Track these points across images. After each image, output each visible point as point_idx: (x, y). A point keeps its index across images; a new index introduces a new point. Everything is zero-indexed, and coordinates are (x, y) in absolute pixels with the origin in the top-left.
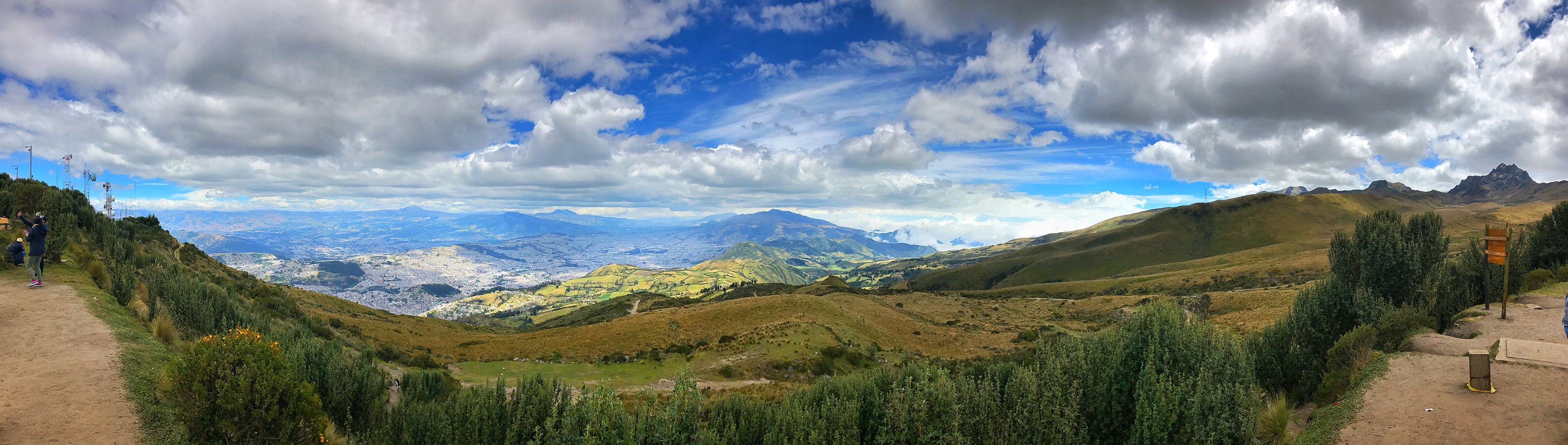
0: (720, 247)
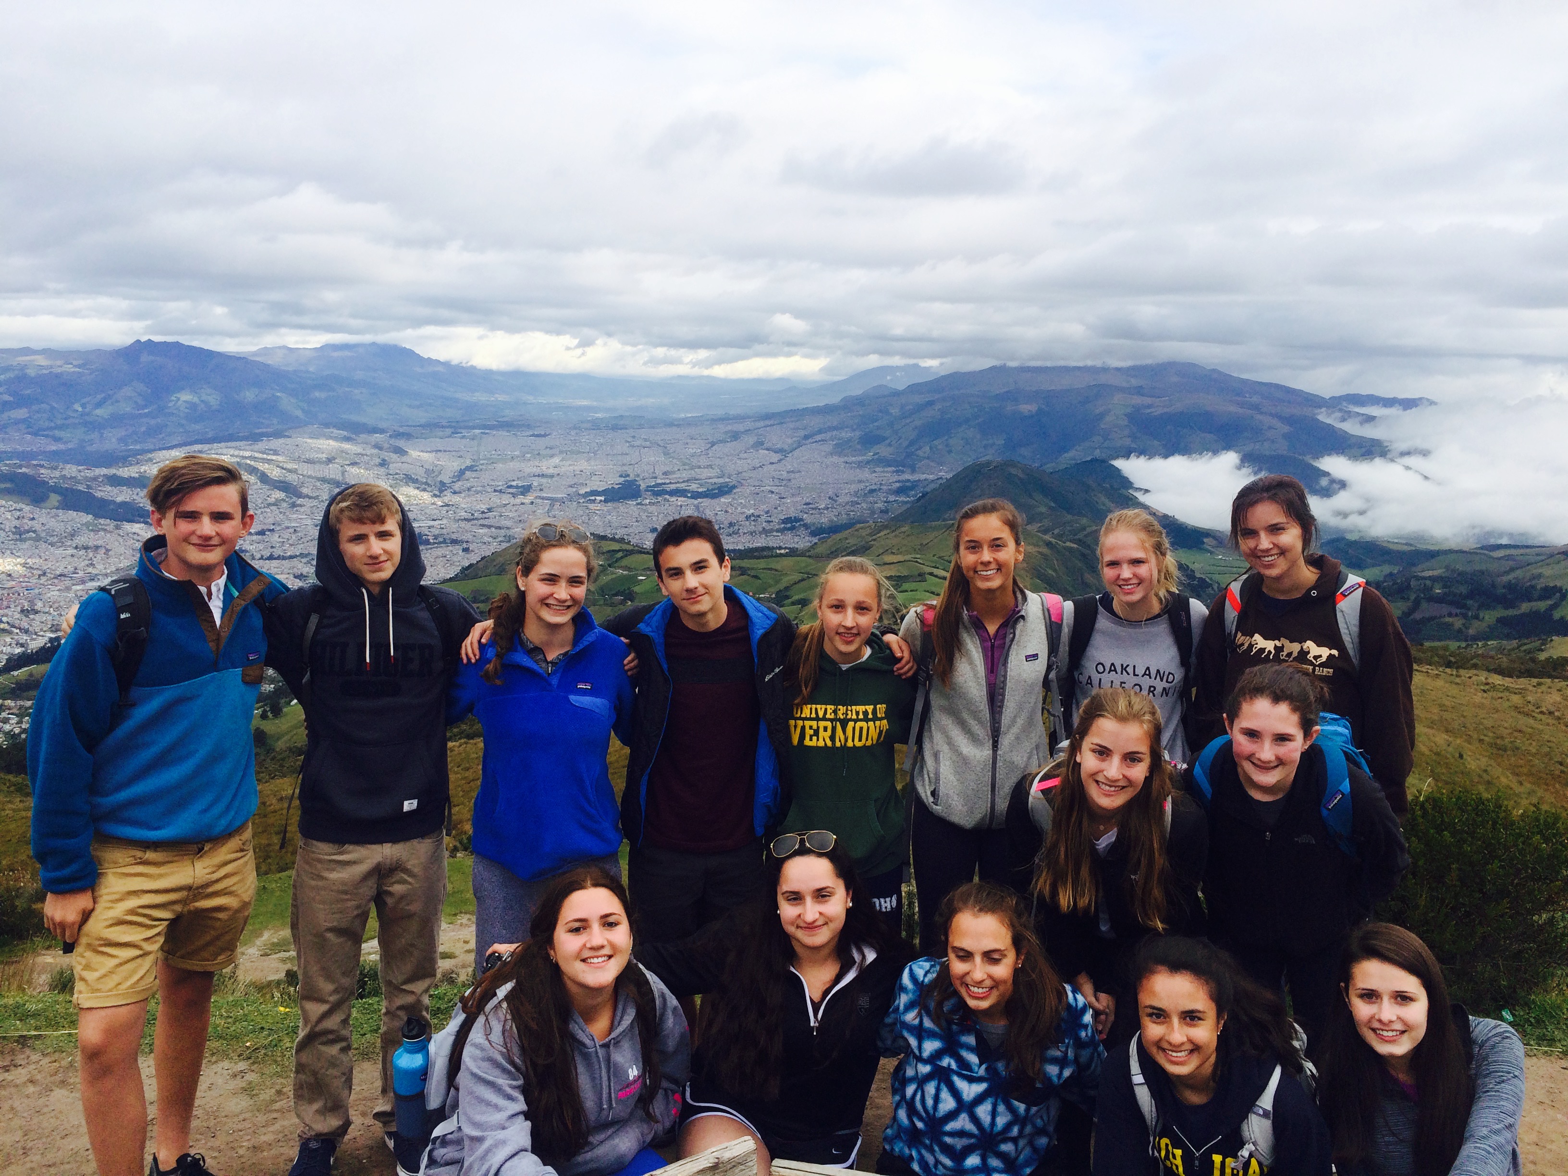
0: (907, 476)
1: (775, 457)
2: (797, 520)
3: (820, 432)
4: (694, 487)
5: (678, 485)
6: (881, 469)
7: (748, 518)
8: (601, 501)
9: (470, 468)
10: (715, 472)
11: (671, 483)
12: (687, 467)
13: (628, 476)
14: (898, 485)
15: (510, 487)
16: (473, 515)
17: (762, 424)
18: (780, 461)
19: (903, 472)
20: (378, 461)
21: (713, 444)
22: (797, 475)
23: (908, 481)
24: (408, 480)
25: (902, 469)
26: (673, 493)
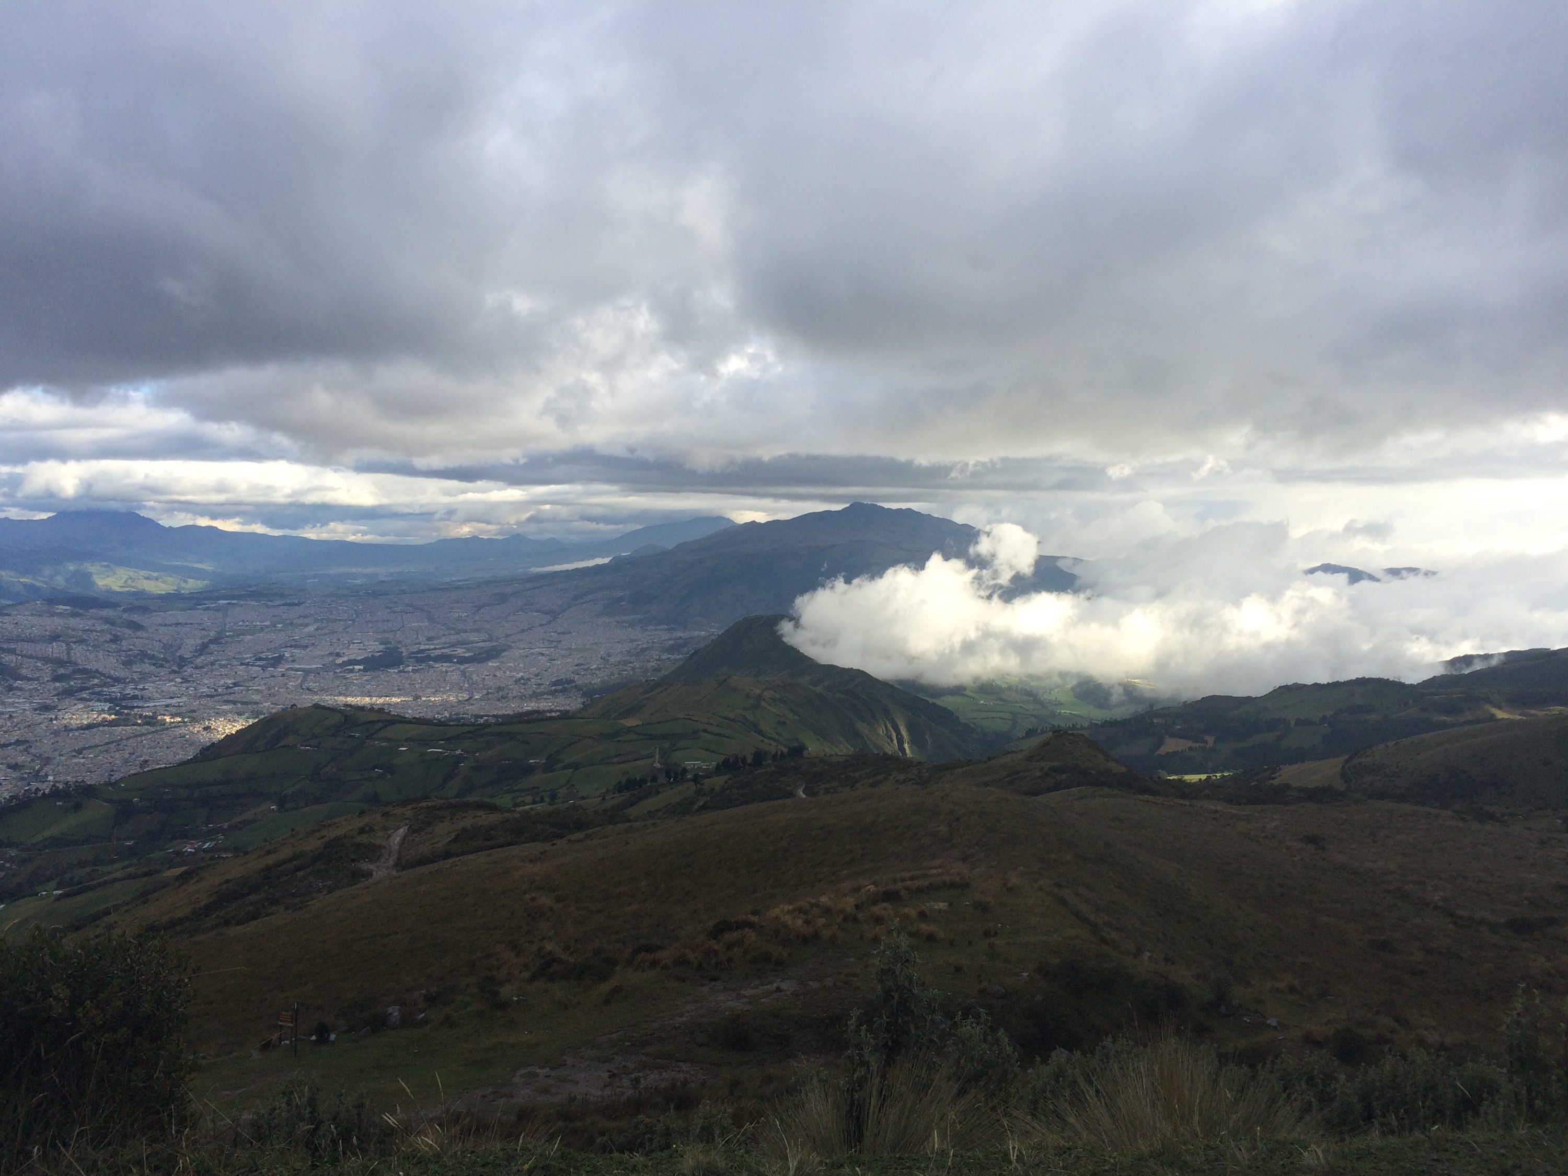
1: (544, 619)
2: (570, 682)
3: (592, 591)
4: (460, 651)
5: (443, 651)
6: (652, 627)
7: (517, 681)
8: (360, 670)
9: (215, 641)
10: (484, 636)
11: (435, 649)
12: (453, 632)
13: (390, 643)
14: (672, 642)
15: (260, 659)
16: (216, 690)
18: (550, 622)
19: (673, 629)
20: (109, 637)
21: (480, 607)
22: (567, 636)
23: (681, 637)
24: (144, 656)
25: (672, 626)
26: (438, 659)
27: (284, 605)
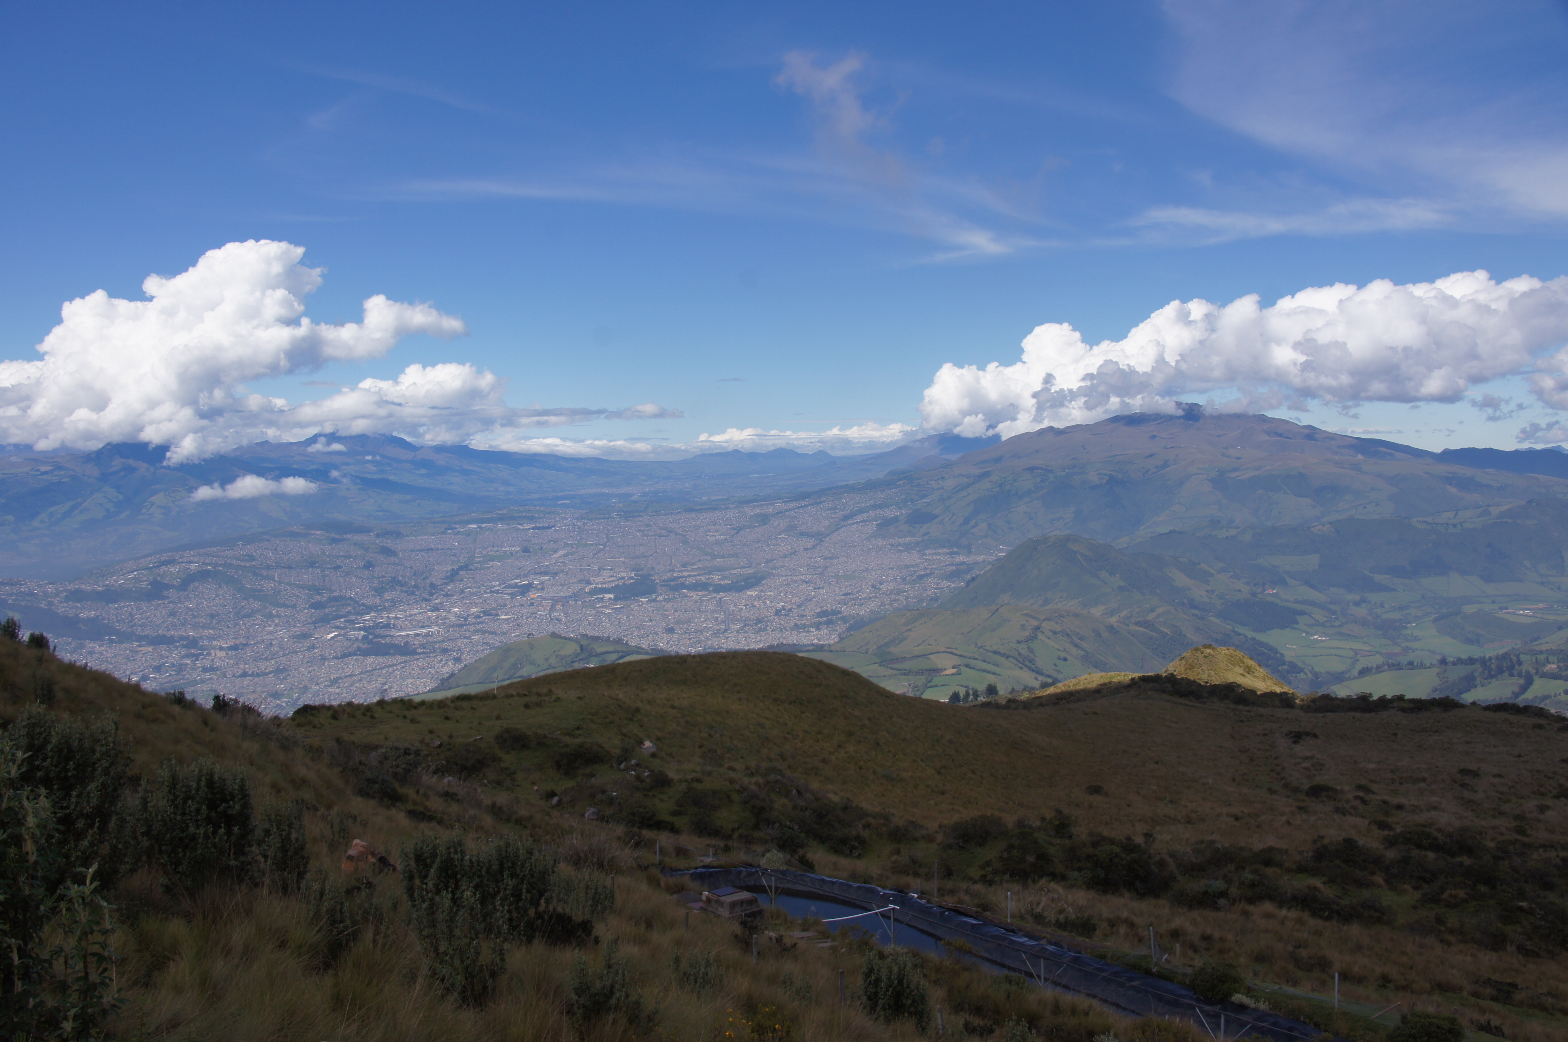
0: (961, 558)
1: (809, 543)
2: (835, 612)
3: (861, 511)
4: (716, 579)
5: (698, 578)
6: (932, 551)
7: (778, 613)
8: (610, 599)
9: (465, 567)
10: (741, 561)
11: (690, 576)
12: (708, 558)
13: (642, 569)
14: (951, 568)
15: (510, 586)
17: (794, 504)
18: (814, 547)
19: (957, 553)
20: (362, 564)
21: (739, 529)
22: (835, 561)
23: (963, 563)
24: (395, 582)
25: (955, 550)
26: (694, 587)
27: (534, 528)
